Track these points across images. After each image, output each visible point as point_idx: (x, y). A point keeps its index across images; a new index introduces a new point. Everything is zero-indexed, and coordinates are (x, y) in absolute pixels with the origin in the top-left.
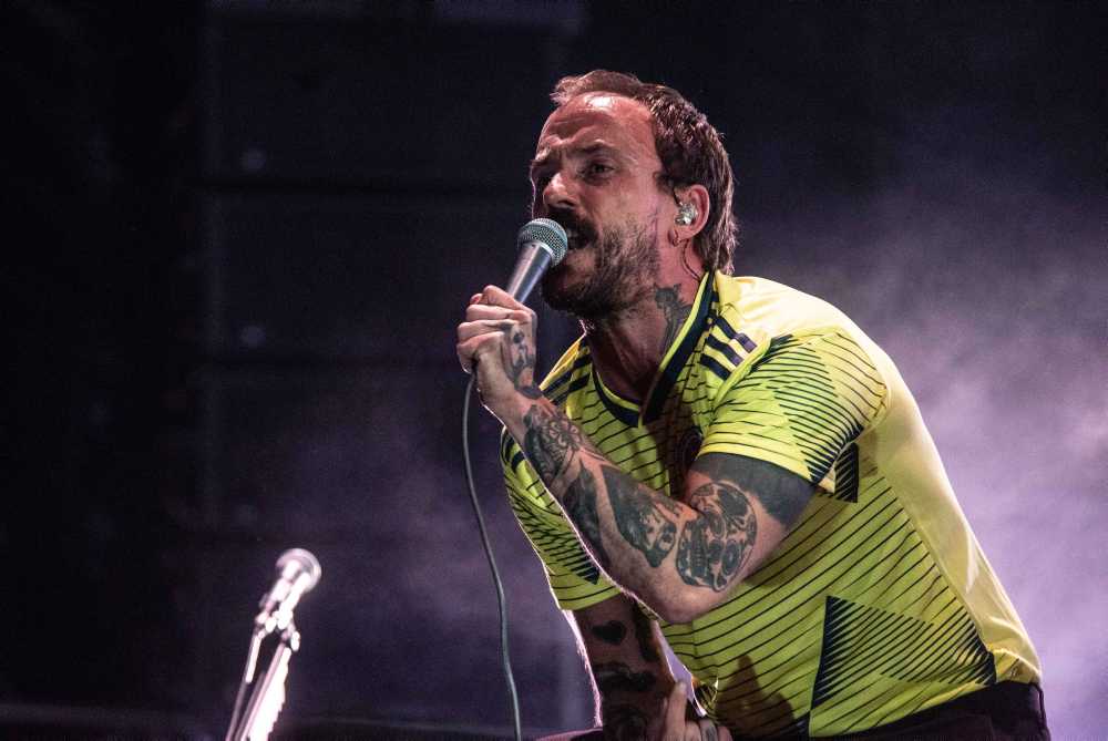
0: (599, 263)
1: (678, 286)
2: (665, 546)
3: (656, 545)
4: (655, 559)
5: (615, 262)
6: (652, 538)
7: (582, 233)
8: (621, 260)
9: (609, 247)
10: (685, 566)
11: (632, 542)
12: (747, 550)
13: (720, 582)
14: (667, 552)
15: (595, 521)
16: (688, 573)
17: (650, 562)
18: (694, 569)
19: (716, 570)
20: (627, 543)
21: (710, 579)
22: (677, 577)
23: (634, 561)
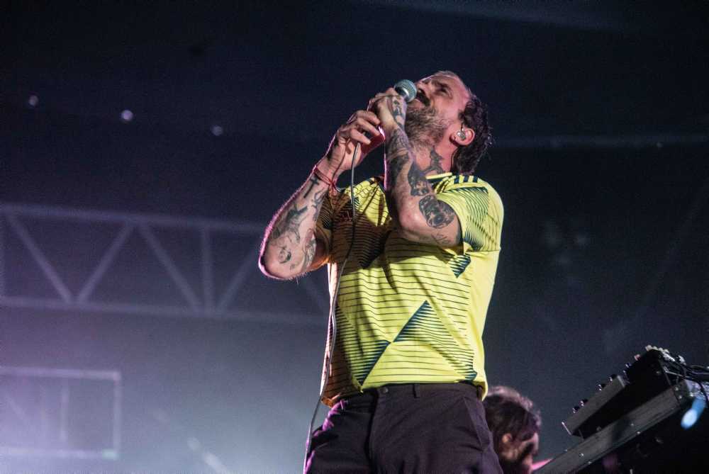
2: (420, 193)
10: (423, 204)
11: (410, 182)
12: (445, 224)
13: (431, 222)
14: (419, 195)
15: (400, 169)
16: (422, 207)
17: (412, 192)
18: (426, 207)
19: (432, 216)
20: (407, 182)
21: (428, 217)
22: (418, 204)
23: (405, 189)
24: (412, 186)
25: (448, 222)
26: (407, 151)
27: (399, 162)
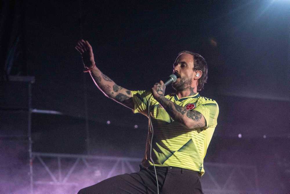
0: (181, 81)
1: (194, 88)
2: (185, 112)
3: (183, 111)
4: (183, 113)
5: (184, 81)
6: (182, 110)
7: (179, 76)
8: (185, 81)
9: (183, 79)
10: (188, 115)
11: (179, 111)
12: (200, 119)
13: (195, 120)
14: (185, 113)
15: (172, 109)
16: (189, 116)
17: (182, 114)
18: (190, 116)
19: (194, 117)
20: (178, 112)
21: (193, 119)
22: (187, 116)
23: (179, 114)
24: (180, 112)
25: (201, 118)
26: (168, 102)
27: (170, 107)
